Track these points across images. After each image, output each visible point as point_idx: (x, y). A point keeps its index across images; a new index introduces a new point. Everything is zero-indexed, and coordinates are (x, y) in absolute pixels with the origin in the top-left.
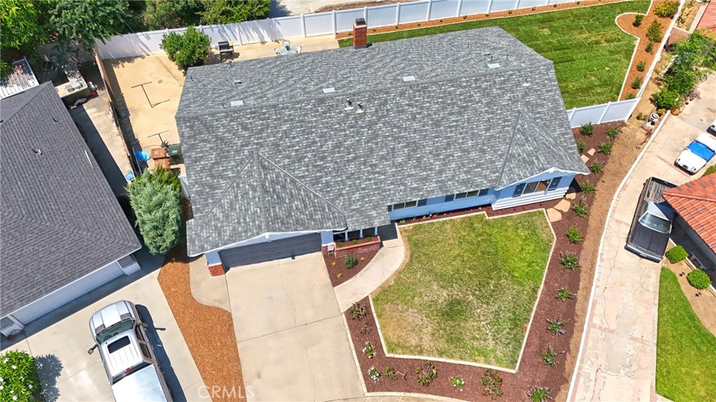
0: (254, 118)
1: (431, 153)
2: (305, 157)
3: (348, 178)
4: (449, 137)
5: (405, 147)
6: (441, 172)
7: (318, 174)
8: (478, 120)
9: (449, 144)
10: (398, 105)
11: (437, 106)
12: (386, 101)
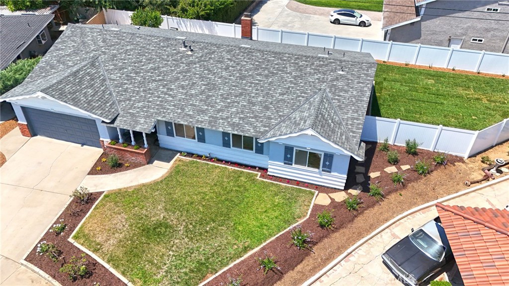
10: (221, 57)
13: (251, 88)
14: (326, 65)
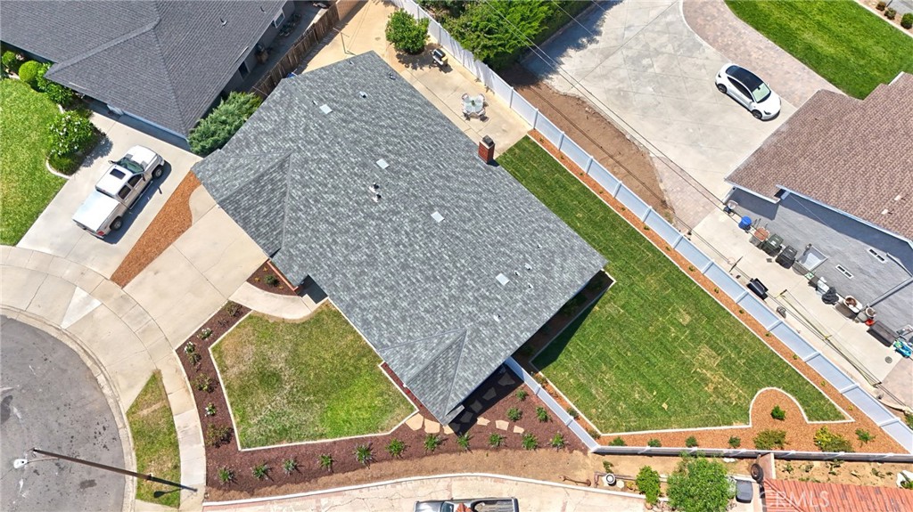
0: (317, 129)
1: (374, 278)
2: (310, 188)
3: (313, 230)
4: (398, 284)
5: (367, 255)
6: (363, 297)
7: (302, 207)
8: (431, 298)
9: (392, 288)
10: (401, 225)
11: (422, 256)
12: (399, 213)
13: (404, 285)
14: (489, 300)
